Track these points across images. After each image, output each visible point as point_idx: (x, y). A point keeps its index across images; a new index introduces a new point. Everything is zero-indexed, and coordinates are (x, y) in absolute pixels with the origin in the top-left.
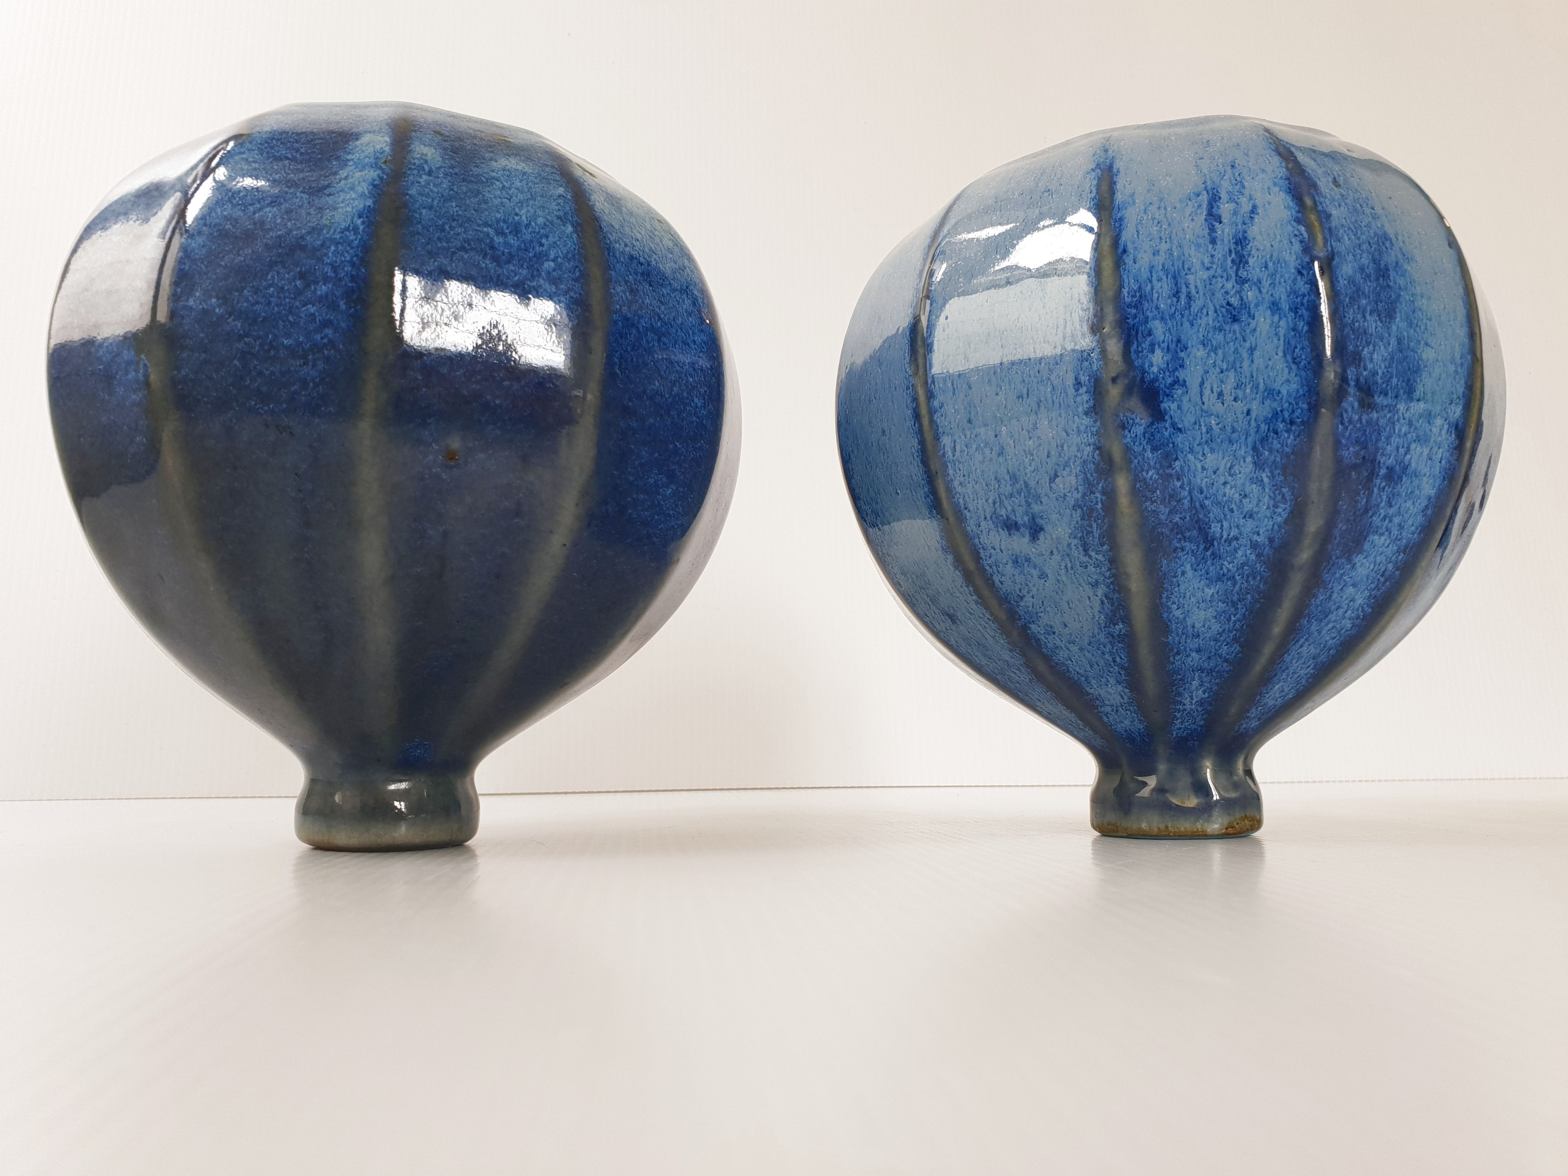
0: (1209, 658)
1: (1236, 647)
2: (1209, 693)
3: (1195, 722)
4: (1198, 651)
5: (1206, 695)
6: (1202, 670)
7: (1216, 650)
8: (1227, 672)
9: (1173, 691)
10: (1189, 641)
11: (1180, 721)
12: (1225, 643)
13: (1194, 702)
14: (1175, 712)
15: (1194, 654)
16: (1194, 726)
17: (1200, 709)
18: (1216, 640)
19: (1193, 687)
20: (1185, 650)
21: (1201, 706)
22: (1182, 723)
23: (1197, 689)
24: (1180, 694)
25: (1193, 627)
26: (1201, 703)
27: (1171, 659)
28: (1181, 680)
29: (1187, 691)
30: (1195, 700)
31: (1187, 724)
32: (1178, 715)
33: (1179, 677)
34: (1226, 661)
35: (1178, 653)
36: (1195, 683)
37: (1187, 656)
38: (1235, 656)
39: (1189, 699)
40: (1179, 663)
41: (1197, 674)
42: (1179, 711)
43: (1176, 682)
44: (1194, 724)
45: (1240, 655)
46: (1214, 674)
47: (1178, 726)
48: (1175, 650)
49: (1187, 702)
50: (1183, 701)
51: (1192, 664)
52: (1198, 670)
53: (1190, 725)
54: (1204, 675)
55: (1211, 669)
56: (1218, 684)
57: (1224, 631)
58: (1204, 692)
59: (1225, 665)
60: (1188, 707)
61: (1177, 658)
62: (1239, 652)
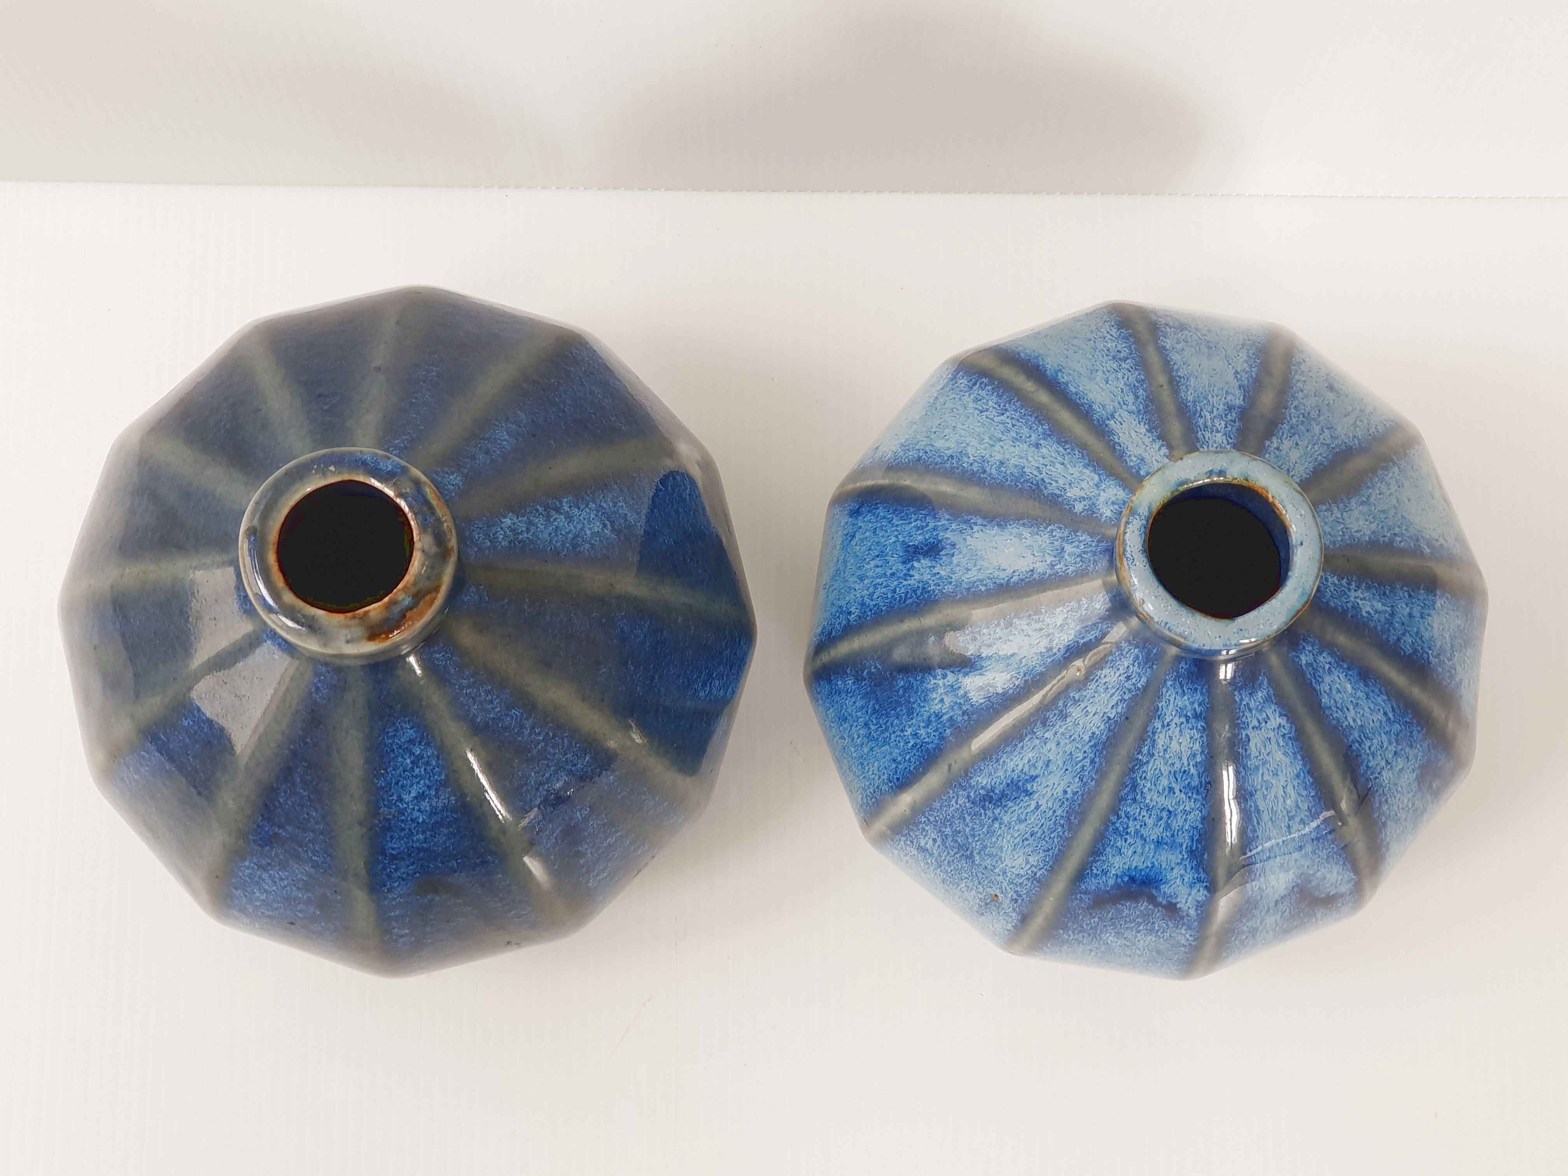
0: (1403, 624)
1: (1409, 651)
2: (1367, 618)
3: (1334, 598)
4: (1410, 615)
5: (1365, 614)
6: (1392, 615)
7: (1409, 632)
8: (1387, 639)
9: (1372, 583)
10: (1419, 608)
11: (1337, 582)
12: (1414, 641)
13: (1358, 601)
14: (1348, 579)
15: (1408, 610)
16: (1328, 595)
17: (1349, 605)
18: (1417, 633)
19: (1375, 603)
20: (1412, 603)
21: (1352, 607)
22: (1334, 584)
23: (1372, 606)
24: (1368, 588)
25: (1429, 615)
26: (1356, 607)
27: (1405, 588)
28: (1384, 593)
29: (1372, 596)
30: (1360, 603)
31: (1332, 589)
32: (1344, 582)
33: (1388, 592)
34: (1399, 639)
35: (1410, 596)
36: (1379, 606)
37: (1406, 604)
38: (1401, 648)
39: (1362, 596)
40: (1402, 595)
41: (1389, 609)
42: (1349, 584)
43: (1383, 588)
44: (1332, 596)
45: (1402, 653)
46: (1387, 626)
47: (1330, 580)
48: (1413, 594)
49: (1359, 593)
50: (1360, 590)
51: (1399, 607)
52: (1392, 612)
53: (1330, 591)
54: (1387, 615)
55: (1392, 623)
56: (1376, 628)
57: (1423, 642)
58: (1368, 613)
59: (1395, 638)
60: (1352, 594)
61: (1406, 594)
62: (1405, 653)
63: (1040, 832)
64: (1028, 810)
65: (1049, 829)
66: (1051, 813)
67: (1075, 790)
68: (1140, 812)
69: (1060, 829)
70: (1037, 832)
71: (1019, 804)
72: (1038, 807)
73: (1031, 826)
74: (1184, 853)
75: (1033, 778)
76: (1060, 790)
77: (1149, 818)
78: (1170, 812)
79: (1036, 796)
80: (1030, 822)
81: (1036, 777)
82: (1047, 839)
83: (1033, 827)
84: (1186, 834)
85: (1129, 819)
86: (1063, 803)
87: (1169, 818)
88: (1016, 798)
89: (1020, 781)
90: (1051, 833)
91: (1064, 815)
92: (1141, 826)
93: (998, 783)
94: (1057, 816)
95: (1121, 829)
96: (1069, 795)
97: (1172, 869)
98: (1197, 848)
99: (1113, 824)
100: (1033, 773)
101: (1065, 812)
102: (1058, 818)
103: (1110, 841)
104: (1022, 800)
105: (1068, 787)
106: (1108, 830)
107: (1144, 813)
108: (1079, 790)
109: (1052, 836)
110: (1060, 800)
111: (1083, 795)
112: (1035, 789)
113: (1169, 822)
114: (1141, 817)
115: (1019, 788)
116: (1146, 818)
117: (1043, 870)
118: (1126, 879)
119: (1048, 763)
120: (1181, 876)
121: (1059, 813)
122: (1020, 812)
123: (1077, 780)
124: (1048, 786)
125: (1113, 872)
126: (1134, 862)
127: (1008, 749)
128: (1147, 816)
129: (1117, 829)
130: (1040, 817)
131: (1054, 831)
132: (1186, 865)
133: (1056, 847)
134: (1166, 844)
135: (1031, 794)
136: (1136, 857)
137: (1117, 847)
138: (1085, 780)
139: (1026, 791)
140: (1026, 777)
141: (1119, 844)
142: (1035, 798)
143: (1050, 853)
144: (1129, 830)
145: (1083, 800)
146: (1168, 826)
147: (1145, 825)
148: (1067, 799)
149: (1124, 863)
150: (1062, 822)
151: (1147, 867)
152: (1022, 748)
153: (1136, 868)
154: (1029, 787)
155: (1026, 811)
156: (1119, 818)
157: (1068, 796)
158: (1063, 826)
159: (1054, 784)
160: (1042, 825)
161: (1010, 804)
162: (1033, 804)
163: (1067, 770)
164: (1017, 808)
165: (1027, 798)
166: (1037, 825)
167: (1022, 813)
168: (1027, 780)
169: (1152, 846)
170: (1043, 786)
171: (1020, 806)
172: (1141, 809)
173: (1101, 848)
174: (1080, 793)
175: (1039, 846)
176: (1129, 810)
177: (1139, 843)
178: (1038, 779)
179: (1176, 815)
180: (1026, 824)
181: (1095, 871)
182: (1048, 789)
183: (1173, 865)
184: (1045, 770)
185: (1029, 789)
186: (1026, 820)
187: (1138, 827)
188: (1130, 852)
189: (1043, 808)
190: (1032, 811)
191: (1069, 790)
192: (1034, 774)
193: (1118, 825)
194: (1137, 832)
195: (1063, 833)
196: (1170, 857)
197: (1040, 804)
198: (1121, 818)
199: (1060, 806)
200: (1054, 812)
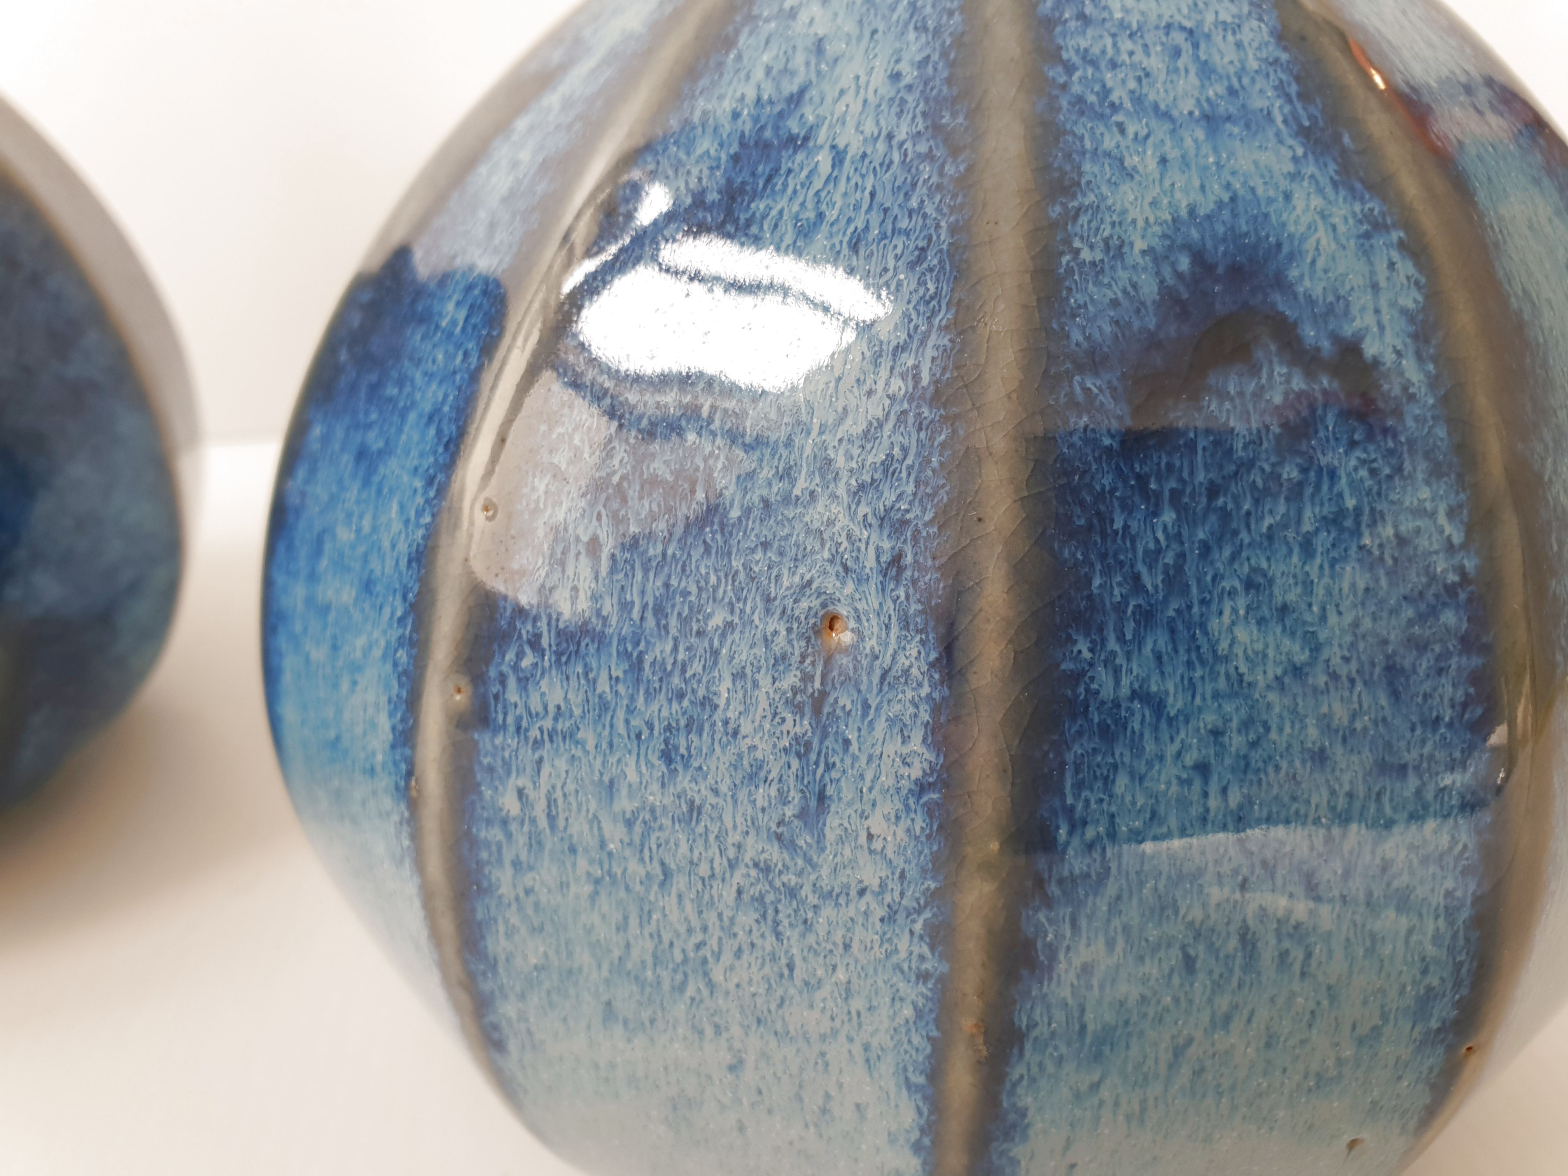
63: (875, 218)
64: (818, 184)
65: (896, 190)
66: (881, 147)
67: (918, 58)
68: (1115, 45)
69: (926, 170)
70: (867, 228)
71: (785, 186)
72: (838, 157)
73: (843, 222)
74: (1290, 142)
75: (796, 99)
76: (879, 79)
77: (1148, 54)
78: (1191, 32)
79: (822, 136)
80: (835, 213)
81: (802, 92)
82: (904, 224)
83: (849, 221)
84: (1260, 83)
85: (1097, 67)
86: (903, 101)
87: (1196, 46)
88: (769, 180)
89: (763, 128)
90: (907, 196)
91: (921, 127)
92: (1139, 80)
93: (706, 172)
94: (901, 144)
95: (1092, 98)
96: (910, 74)
97: (1288, 197)
98: (1311, 117)
99: (1064, 87)
100: (791, 87)
101: (919, 119)
102: (908, 145)
103: (1082, 138)
104: (790, 171)
105: (898, 61)
106: (1059, 109)
107: (1126, 45)
108: (927, 51)
109: (914, 203)
110: (892, 100)
111: (944, 54)
112: (811, 118)
113: (1203, 57)
114: (1125, 57)
115: (767, 145)
116: (1139, 56)
117: (933, 336)
118: (1184, 263)
119: (819, 48)
120: (1323, 216)
121: (902, 134)
122: (796, 208)
123: (912, 35)
124: (842, 92)
125: (1140, 245)
126: (1178, 195)
127: (704, 82)
128: (1139, 50)
129: (1080, 100)
130: (856, 178)
131: (914, 185)
132: (1312, 177)
133: (938, 227)
134: (1229, 118)
135: (806, 139)
136: (1175, 176)
137: (1108, 154)
138: (931, 24)
139: (791, 140)
140: (777, 109)
141: (1108, 143)
142: (821, 140)
143: (932, 260)
144: (1114, 97)
145: (952, 65)
146: (1206, 70)
147: (1147, 75)
148: (909, 88)
149: (1154, 204)
150: (922, 148)
151: (1220, 205)
152: (739, 57)
153: (1192, 211)
154: (793, 126)
155: (811, 192)
156: (1070, 69)
157: (907, 80)
158: (929, 156)
159: (857, 78)
160: (873, 195)
161: (760, 206)
162: (824, 159)
163: (874, 32)
164: (782, 203)
165: (800, 157)
166: (857, 207)
167: (802, 204)
168: (781, 115)
169: (1200, 134)
170: (829, 99)
171: (790, 190)
172: (1114, 36)
173: (1068, 168)
174: (935, 57)
175: (891, 264)
176: (1083, 44)
177: (1161, 130)
178: (813, 92)
179: (1208, 37)
180: (825, 228)
181: (1086, 255)
182: (848, 98)
183: (1284, 184)
184: (818, 64)
185: (795, 130)
186: (821, 216)
187: (1132, 84)
188: (1152, 165)
189: (854, 151)
190: (827, 181)
191: (904, 67)
192: (795, 89)
193: (1077, 89)
194: (1138, 99)
195: (941, 174)
196: (1264, 158)
197: (841, 146)
198: (1076, 69)
199: (899, 115)
200: (890, 137)
